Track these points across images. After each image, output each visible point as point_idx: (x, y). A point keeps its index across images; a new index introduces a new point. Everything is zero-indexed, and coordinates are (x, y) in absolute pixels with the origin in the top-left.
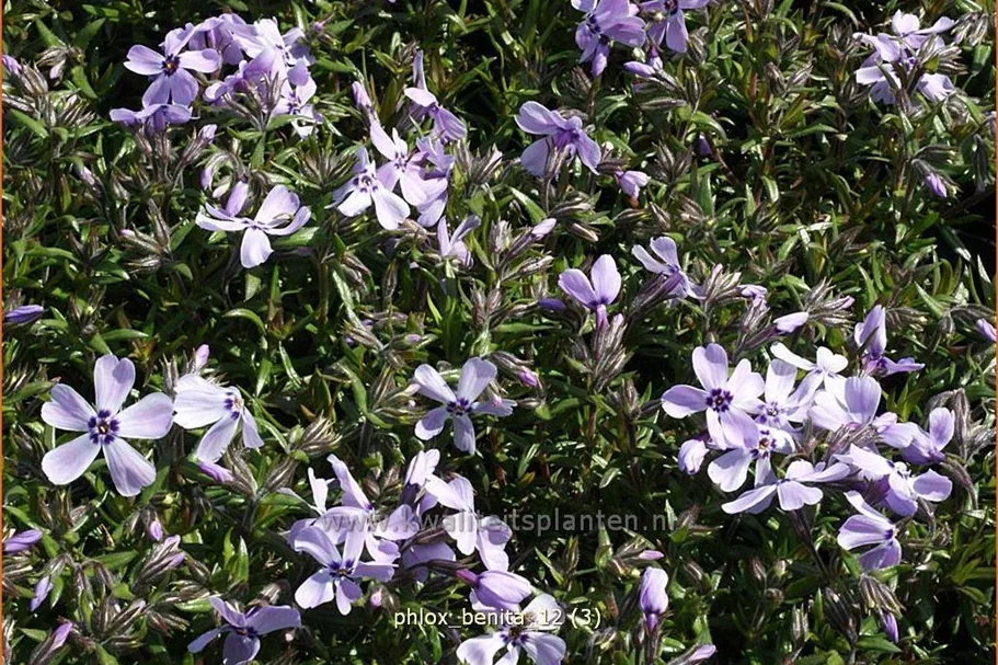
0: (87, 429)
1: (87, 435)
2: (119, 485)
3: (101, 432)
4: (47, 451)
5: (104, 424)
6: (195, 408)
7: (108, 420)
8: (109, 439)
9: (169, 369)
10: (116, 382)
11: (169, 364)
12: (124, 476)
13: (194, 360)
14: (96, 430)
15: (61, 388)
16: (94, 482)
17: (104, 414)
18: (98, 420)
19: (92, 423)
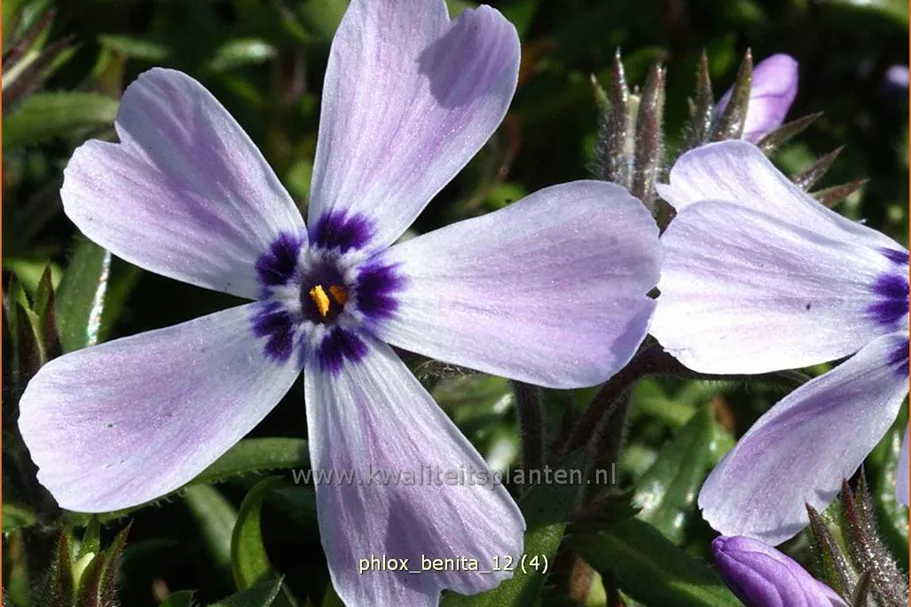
0: (250, 286)
1: (245, 313)
2: (348, 563)
3: (310, 309)
4: (55, 351)
5: (329, 275)
6: (750, 292)
7: (353, 261)
8: (341, 349)
9: (631, 118)
10: (426, 97)
11: (628, 98)
12: (377, 527)
13: (740, 102)
14: (290, 298)
15: (165, 85)
16: (226, 545)
17: (338, 232)
18: (308, 255)
19: (279, 262)
